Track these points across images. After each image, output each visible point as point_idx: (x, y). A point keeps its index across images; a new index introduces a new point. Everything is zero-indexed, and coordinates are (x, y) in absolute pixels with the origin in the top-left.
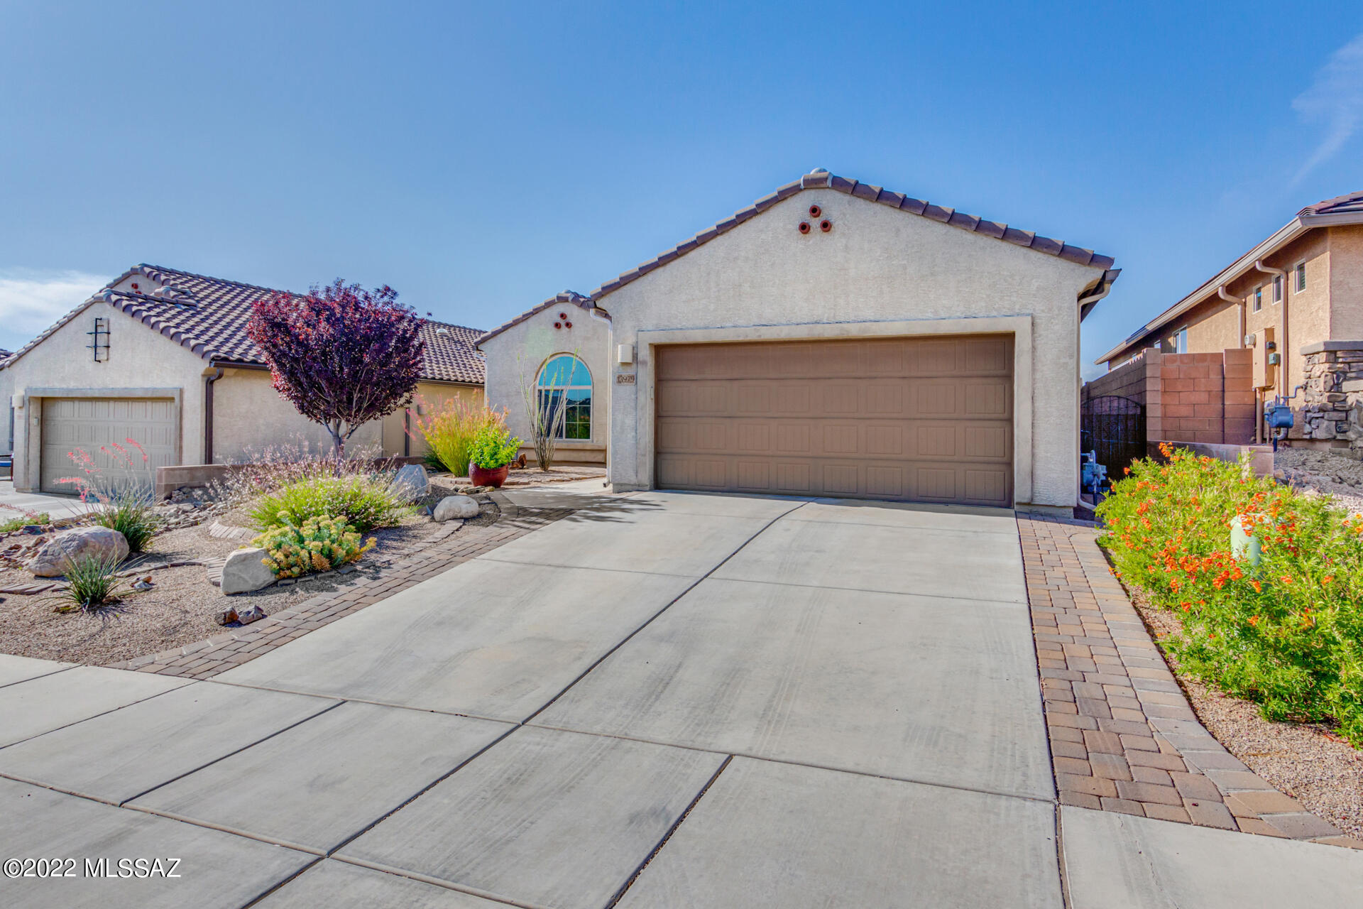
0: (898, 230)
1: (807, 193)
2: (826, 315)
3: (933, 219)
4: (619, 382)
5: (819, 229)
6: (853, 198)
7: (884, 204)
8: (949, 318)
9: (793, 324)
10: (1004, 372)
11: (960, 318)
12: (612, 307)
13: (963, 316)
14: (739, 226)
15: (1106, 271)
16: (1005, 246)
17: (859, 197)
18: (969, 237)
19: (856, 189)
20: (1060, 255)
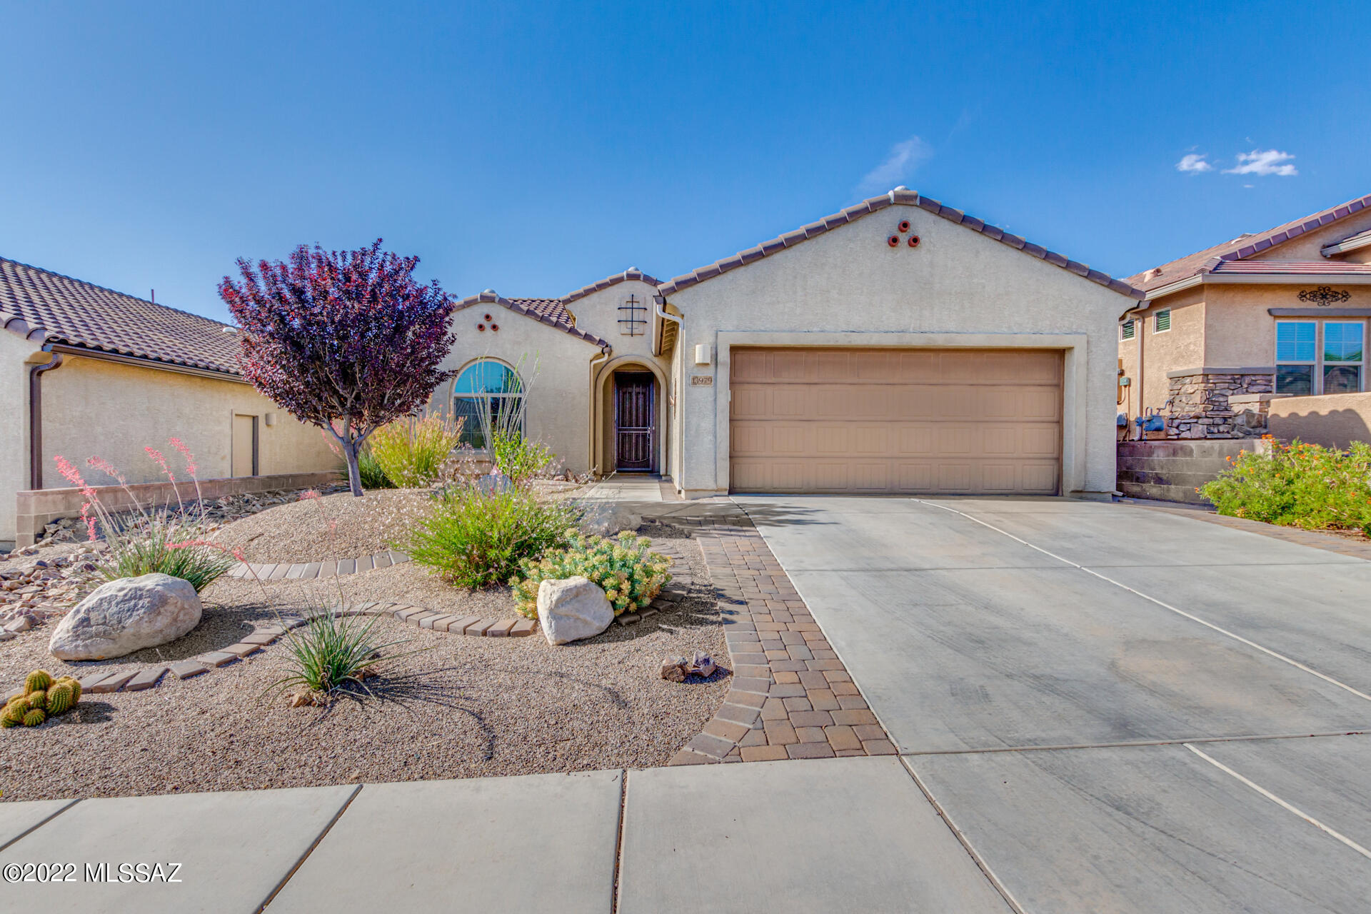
0: (978, 252)
1: (895, 208)
2: (912, 325)
3: (1008, 245)
4: (694, 383)
5: (906, 243)
6: (938, 218)
7: (967, 227)
8: (1020, 333)
9: (881, 331)
10: (1055, 382)
11: (1029, 333)
12: (685, 304)
13: (1032, 332)
14: (827, 233)
15: (1140, 302)
16: (1066, 275)
17: (943, 217)
18: (1037, 264)
19: (941, 211)
20: (1108, 286)
